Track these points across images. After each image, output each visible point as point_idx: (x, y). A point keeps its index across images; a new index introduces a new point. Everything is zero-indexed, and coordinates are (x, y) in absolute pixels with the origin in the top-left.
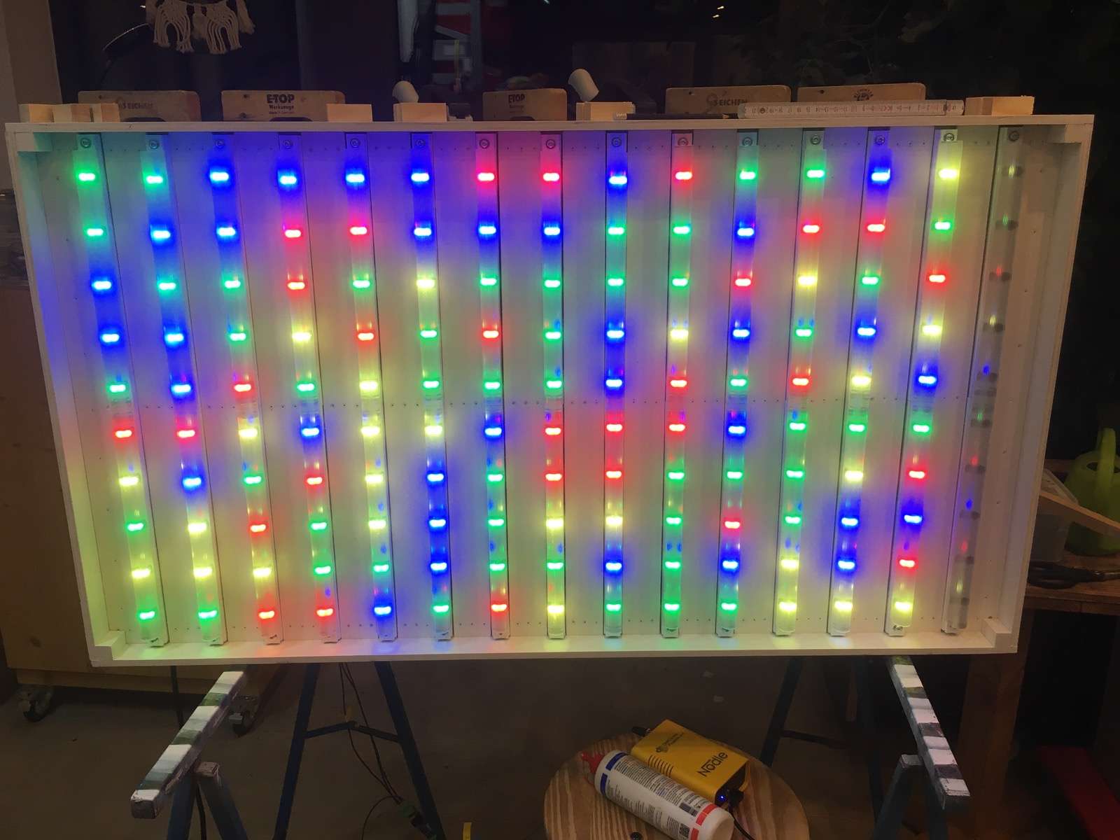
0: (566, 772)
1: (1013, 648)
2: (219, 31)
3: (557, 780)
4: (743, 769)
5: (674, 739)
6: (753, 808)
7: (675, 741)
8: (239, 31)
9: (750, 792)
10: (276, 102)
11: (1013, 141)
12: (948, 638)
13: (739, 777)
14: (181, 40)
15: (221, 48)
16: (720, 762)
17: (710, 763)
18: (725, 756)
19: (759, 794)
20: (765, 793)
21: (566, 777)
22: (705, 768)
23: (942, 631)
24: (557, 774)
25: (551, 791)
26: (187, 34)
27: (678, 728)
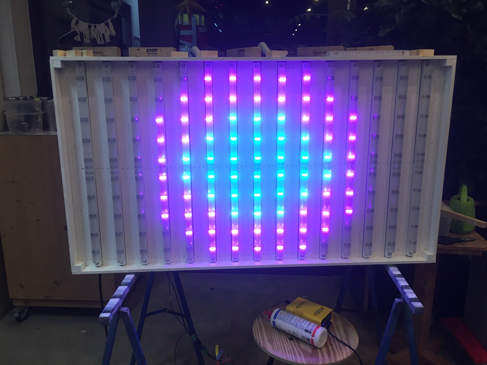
0: (260, 318)
1: (434, 261)
2: (102, 35)
3: (257, 320)
4: (330, 314)
5: (303, 303)
6: (336, 329)
7: (303, 304)
8: (110, 35)
9: (334, 323)
10: (150, 51)
11: (427, 65)
12: (409, 258)
13: (329, 316)
14: (85, 38)
15: (102, 42)
16: (322, 311)
17: (318, 311)
18: (323, 309)
19: (338, 323)
20: (339, 323)
21: (260, 320)
22: (316, 313)
23: (407, 256)
24: (256, 319)
25: (255, 325)
26: (88, 36)
27: (304, 300)
